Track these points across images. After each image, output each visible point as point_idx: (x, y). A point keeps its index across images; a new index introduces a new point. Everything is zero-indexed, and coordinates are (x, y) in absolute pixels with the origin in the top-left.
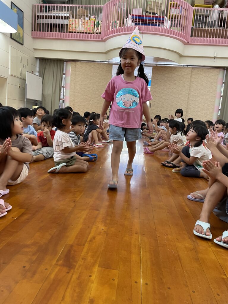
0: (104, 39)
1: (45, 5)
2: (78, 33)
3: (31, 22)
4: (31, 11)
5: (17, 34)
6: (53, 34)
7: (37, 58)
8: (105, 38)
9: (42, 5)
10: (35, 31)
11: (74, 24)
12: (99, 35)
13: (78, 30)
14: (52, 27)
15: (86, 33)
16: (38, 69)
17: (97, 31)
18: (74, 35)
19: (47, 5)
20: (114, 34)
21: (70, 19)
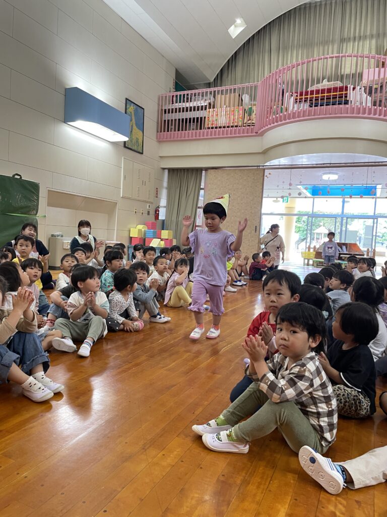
0: (259, 132)
1: (178, 93)
2: (220, 127)
3: (156, 121)
4: (156, 105)
5: (134, 141)
6: (185, 133)
7: (164, 169)
9: (175, 94)
10: (161, 132)
11: (213, 116)
12: (252, 127)
13: (221, 124)
14: (184, 124)
15: (232, 127)
16: (165, 184)
17: (249, 122)
18: (215, 132)
19: (182, 93)
20: (272, 125)
21: (208, 110)
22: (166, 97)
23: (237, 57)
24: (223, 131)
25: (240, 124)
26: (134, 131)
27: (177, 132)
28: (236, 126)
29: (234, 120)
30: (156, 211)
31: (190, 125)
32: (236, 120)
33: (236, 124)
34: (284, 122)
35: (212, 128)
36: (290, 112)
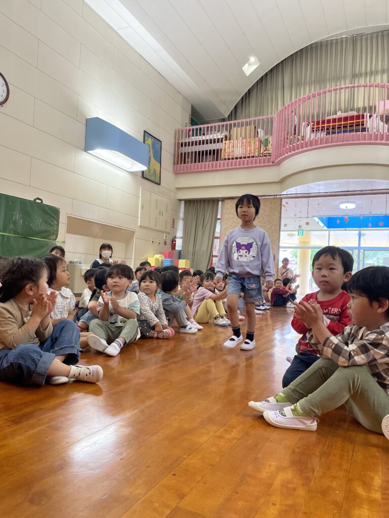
0: (276, 162)
1: (195, 127)
2: (237, 158)
3: (172, 152)
4: (173, 138)
5: (152, 171)
6: (201, 165)
7: (181, 200)
8: (277, 160)
9: (191, 128)
10: (178, 164)
11: (229, 147)
12: (269, 157)
13: (237, 155)
14: (200, 156)
15: (249, 157)
16: (182, 215)
17: (266, 152)
18: (232, 163)
19: (198, 127)
20: (289, 154)
21: (224, 142)
22: (182, 131)
23: (251, 94)
24: (240, 162)
25: (257, 154)
26: (151, 162)
27: (193, 164)
28: (253, 157)
29: (250, 150)
30: (173, 241)
31: (206, 158)
32: (252, 151)
33: (252, 155)
34: (301, 150)
35: (229, 159)
36: (307, 141)
